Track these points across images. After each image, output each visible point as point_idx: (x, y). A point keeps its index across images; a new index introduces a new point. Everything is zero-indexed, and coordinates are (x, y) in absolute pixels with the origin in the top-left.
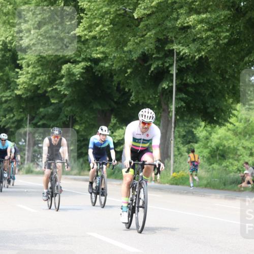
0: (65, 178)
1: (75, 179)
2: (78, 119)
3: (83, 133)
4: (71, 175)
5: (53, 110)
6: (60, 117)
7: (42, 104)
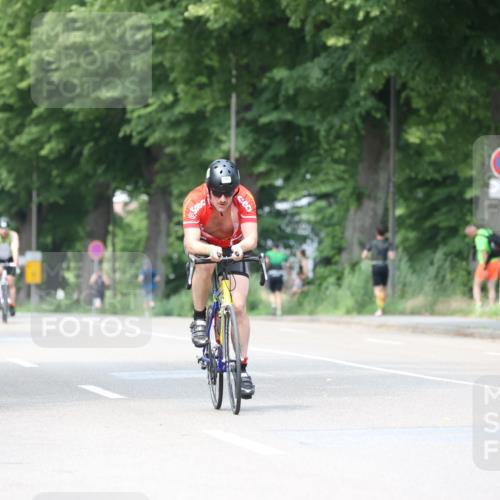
0: (380, 326)
1: (416, 329)
2: (417, 103)
3: (439, 156)
4: (402, 313)
5: (325, 72)
6: (353, 99)
7: (280, 52)
